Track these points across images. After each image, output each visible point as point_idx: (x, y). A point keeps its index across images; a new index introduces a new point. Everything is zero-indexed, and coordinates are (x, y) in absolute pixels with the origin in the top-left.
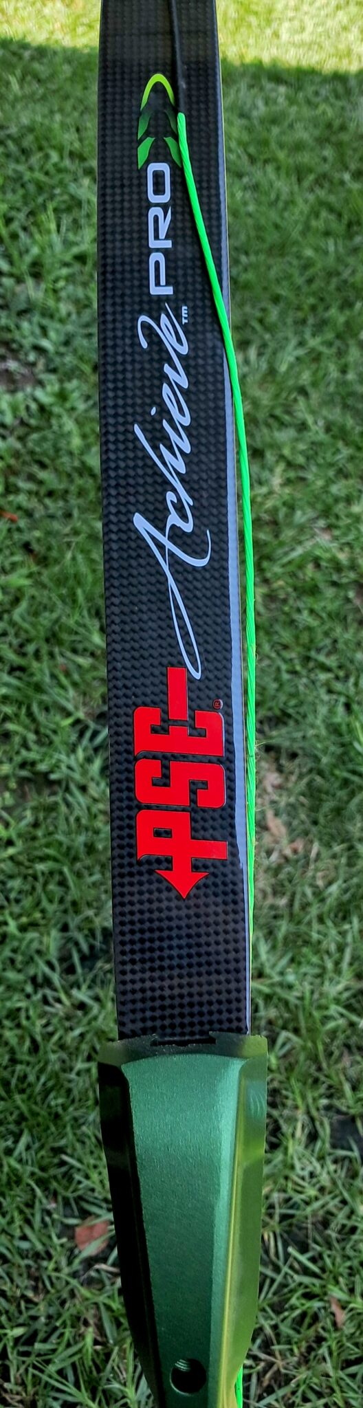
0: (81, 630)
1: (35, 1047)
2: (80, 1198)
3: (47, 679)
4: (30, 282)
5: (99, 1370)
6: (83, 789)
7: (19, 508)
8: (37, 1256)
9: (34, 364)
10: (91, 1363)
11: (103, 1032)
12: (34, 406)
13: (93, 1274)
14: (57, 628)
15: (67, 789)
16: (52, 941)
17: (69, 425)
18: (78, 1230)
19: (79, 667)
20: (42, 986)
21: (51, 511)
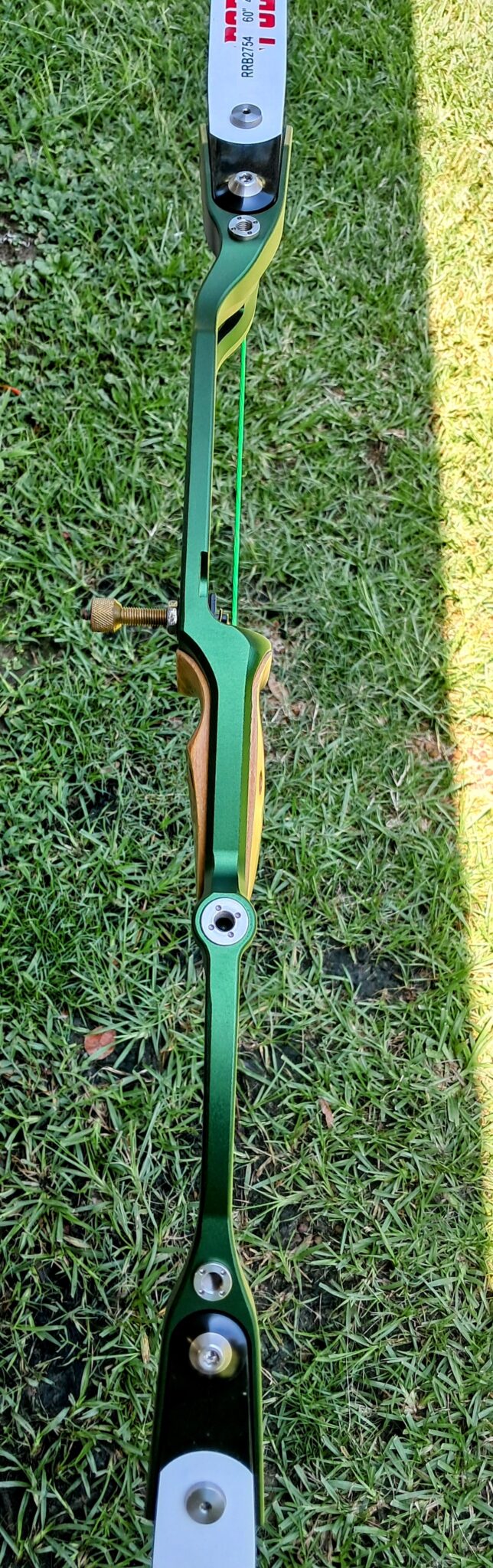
0: (84, 500)
1: (47, 880)
2: (86, 1010)
3: (50, 547)
4: (28, 148)
5: (105, 1151)
6: (87, 653)
7: (21, 381)
8: (49, 1057)
9: (34, 236)
10: (98, 1147)
11: (110, 867)
12: (34, 278)
13: (101, 1075)
14: (58, 497)
15: (72, 653)
16: (61, 789)
17: (70, 295)
18: (87, 1038)
19: (81, 535)
20: (52, 829)
21: (51, 383)
